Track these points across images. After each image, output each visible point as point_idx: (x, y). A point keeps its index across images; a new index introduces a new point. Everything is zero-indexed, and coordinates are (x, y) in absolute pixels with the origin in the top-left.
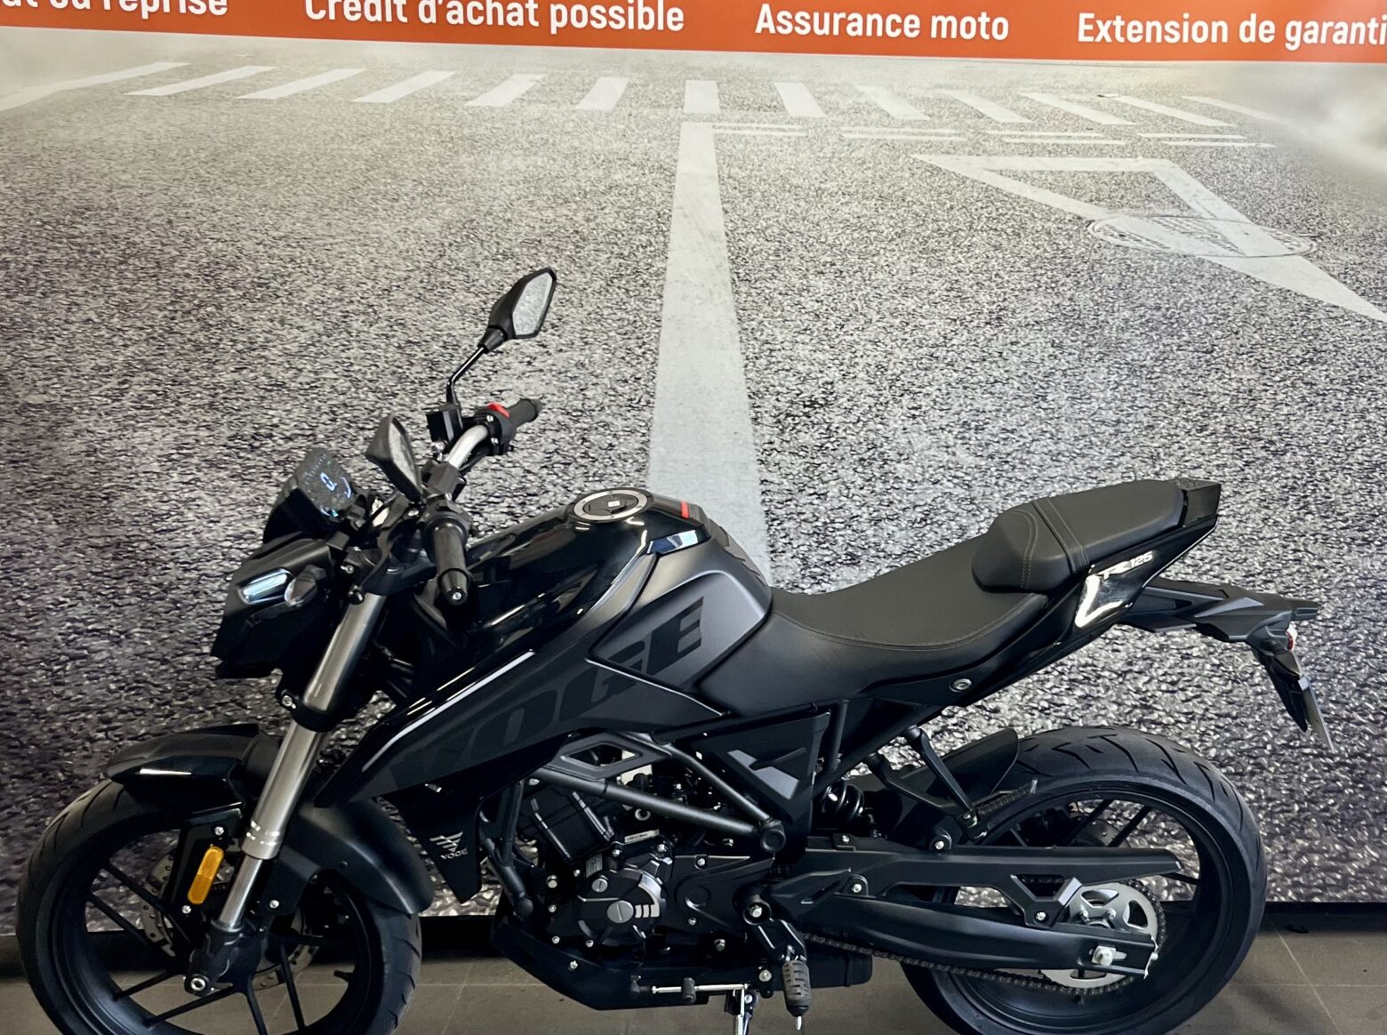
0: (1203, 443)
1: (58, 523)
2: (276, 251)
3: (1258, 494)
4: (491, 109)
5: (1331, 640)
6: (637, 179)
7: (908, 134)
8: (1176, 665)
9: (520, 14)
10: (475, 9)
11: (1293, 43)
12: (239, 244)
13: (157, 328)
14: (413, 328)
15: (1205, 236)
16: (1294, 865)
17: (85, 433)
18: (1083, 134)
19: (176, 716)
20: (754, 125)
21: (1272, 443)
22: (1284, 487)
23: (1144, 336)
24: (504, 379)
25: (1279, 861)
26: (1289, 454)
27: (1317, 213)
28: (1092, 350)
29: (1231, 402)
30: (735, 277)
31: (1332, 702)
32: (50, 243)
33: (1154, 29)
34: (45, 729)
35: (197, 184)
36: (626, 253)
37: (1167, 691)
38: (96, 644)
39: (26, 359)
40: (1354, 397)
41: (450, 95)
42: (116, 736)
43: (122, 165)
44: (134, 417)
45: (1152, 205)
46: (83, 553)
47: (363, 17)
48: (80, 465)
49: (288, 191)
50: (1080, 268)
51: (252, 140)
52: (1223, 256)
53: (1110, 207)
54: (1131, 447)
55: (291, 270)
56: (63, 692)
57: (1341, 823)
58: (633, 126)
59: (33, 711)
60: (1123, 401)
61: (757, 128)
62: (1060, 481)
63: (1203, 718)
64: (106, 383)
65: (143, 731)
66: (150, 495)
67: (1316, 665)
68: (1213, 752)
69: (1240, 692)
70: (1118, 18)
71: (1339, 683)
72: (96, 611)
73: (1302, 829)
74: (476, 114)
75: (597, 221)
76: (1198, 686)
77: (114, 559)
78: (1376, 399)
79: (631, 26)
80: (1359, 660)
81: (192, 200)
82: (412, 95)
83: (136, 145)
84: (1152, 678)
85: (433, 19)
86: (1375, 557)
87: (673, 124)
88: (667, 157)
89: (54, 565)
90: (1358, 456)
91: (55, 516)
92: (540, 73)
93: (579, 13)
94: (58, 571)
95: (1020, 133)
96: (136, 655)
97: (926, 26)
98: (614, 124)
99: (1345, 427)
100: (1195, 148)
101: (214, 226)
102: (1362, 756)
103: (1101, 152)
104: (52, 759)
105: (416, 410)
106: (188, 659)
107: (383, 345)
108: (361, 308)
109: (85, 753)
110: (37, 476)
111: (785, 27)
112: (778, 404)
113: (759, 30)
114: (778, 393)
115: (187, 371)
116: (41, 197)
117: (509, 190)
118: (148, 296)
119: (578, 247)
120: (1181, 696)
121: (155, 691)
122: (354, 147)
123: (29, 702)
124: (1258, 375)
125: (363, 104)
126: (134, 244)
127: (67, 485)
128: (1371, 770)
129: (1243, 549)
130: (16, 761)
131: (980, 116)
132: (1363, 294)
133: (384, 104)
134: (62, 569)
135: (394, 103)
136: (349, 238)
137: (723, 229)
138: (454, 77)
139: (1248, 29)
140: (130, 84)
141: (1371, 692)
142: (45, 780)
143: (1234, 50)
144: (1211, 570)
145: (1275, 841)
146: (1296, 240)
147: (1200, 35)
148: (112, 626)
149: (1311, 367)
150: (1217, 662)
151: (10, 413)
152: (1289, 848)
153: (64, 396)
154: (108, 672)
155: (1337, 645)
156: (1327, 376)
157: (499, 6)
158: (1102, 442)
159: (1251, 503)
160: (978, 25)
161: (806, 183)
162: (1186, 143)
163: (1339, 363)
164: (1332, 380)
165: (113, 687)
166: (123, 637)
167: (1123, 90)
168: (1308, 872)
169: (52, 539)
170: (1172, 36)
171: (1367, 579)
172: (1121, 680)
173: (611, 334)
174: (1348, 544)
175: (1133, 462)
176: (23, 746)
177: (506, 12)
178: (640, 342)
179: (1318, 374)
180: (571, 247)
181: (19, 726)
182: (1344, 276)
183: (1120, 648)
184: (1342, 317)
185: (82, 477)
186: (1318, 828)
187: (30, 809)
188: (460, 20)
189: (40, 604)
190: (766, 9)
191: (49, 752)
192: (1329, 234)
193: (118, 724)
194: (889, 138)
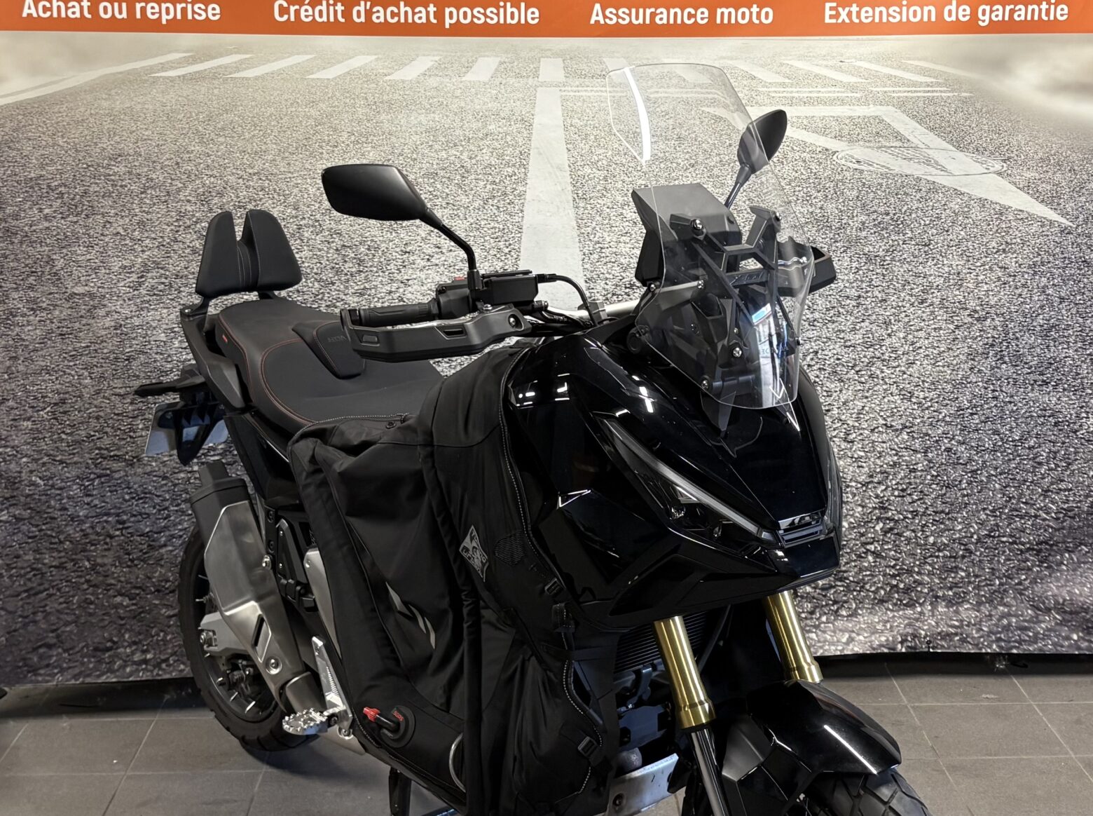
0: (923, 312)
1: (92, 378)
2: (251, 183)
3: (966, 350)
4: (403, 82)
5: (1019, 456)
6: (505, 128)
7: (698, 93)
8: (905, 476)
9: (424, 15)
10: (392, 12)
11: (984, 21)
12: (225, 179)
13: (166, 239)
14: (347, 236)
15: (922, 160)
16: (995, 625)
17: (114, 313)
18: (829, 89)
19: (172, 518)
20: (589, 89)
21: (975, 311)
22: (987, 344)
23: (877, 234)
24: (410, 271)
25: (986, 622)
26: (989, 320)
27: (1006, 143)
28: (838, 244)
29: (944, 282)
30: (575, 196)
31: (1023, 503)
32: (92, 180)
33: (881, 13)
34: (78, 529)
35: (196, 137)
36: (497, 181)
37: (899, 496)
38: (115, 466)
39: (74, 261)
40: (1037, 277)
41: (375, 72)
42: (129, 533)
43: (145, 124)
44: (148, 302)
45: (881, 139)
46: (109, 399)
47: (314, 18)
48: (109, 336)
49: (260, 141)
50: (827, 185)
51: (236, 106)
52: (936, 175)
53: (850, 141)
54: (869, 315)
55: (261, 196)
56: (92, 501)
57: (1032, 594)
58: (503, 91)
59: (69, 516)
60: (862, 281)
61: (592, 91)
62: (815, 341)
63: (924, 514)
64: (129, 277)
65: (148, 530)
66: (158, 357)
67: (1009, 474)
68: (931, 540)
69: (951, 495)
70: (854, 5)
71: (1028, 488)
72: (116, 442)
73: (1002, 598)
74: (393, 85)
75: (477, 158)
76: (921, 492)
77: (132, 403)
78: (1053, 278)
79: (502, 21)
80: (1043, 472)
81: (193, 148)
82: (348, 73)
83: (155, 111)
84: (887, 487)
85: (363, 19)
86: (1051, 394)
87: (531, 89)
88: (528, 112)
89: (88, 409)
90: (1040, 320)
91: (90, 373)
92: (437, 55)
93: (465, 13)
94: (90, 413)
95: (783, 89)
96: (145, 473)
97: (712, 16)
98: (489, 90)
99: (1031, 300)
100: (912, 98)
101: (208, 166)
102: (1046, 543)
103: (843, 102)
104: (81, 551)
105: (348, 294)
106: (182, 475)
107: (325, 249)
108: (311, 222)
109: (106, 547)
110: (79, 345)
111: (611, 19)
112: (606, 287)
113: (592, 22)
114: (607, 279)
115: (186, 268)
116: (88, 148)
117: (415, 138)
118: (160, 216)
119: (463, 177)
120: (908, 499)
121: (157, 500)
122: (307, 110)
123: (66, 509)
124: (964, 262)
125: (313, 79)
126: (152, 180)
127: (99, 351)
128: (1052, 553)
129: (955, 391)
130: (55, 554)
131: (754, 78)
132: (1042, 201)
133: (328, 79)
134: (94, 412)
135: (335, 78)
136: (302, 173)
137: (567, 163)
138: (377, 60)
139: (950, 11)
140: (151, 69)
141: (1053, 496)
142: (75, 568)
143: (940, 27)
144: (931, 406)
145: (982, 608)
146: (991, 162)
147: (915, 16)
148: (127, 453)
149: (1004, 255)
150: (935, 474)
151: (61, 299)
152: (993, 613)
153: (99, 287)
154: (124, 486)
155: (1024, 459)
156: (1016, 262)
157: (408, 9)
158: (848, 312)
159: (961, 356)
160: (751, 13)
161: (627, 129)
162: (906, 94)
163: (1025, 252)
164: (1020, 265)
165: (127, 497)
166: (135, 460)
167: (858, 57)
168: (1007, 631)
169: (87, 390)
170: (894, 17)
171: (1045, 410)
172: (864, 488)
173: (486, 238)
174: (1032, 385)
175: (871, 326)
176: (61, 542)
177: (414, 14)
178: (507, 243)
179: (1010, 261)
180: (458, 177)
181: (58, 528)
182: (1027, 188)
183: (864, 465)
184: (1027, 218)
185: (111, 344)
186: (1014, 598)
187: (63, 590)
188: (382, 20)
189: (77, 437)
190: (597, 7)
191: (80, 546)
192: (1016, 158)
193: (130, 524)
194: (684, 96)
